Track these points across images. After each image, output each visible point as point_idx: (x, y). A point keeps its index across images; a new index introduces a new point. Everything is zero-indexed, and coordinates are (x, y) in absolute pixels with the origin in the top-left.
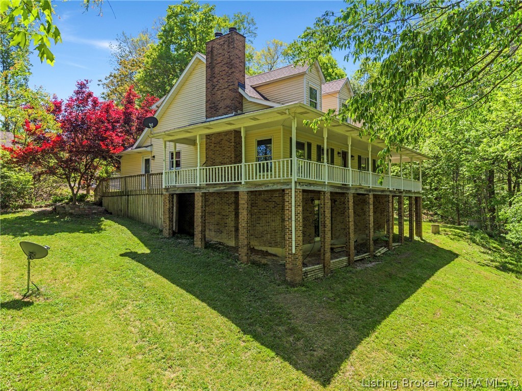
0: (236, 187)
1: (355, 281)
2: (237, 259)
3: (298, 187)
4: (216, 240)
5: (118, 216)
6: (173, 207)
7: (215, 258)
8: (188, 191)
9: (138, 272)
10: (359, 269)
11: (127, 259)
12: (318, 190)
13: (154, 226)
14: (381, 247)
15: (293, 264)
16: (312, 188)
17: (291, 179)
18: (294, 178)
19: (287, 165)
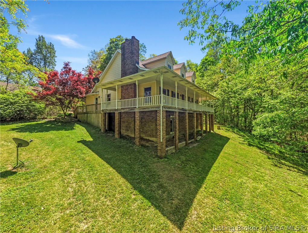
0: (134, 109)
1: (190, 154)
2: (134, 144)
3: (164, 109)
4: (125, 134)
5: (83, 123)
6: (106, 119)
7: (124, 144)
8: (112, 112)
9: (84, 151)
10: (191, 147)
11: (80, 144)
12: (173, 111)
13: (98, 128)
14: (199, 136)
15: (161, 147)
16: (170, 110)
17: (160, 105)
18: (162, 105)
19: (158, 98)
